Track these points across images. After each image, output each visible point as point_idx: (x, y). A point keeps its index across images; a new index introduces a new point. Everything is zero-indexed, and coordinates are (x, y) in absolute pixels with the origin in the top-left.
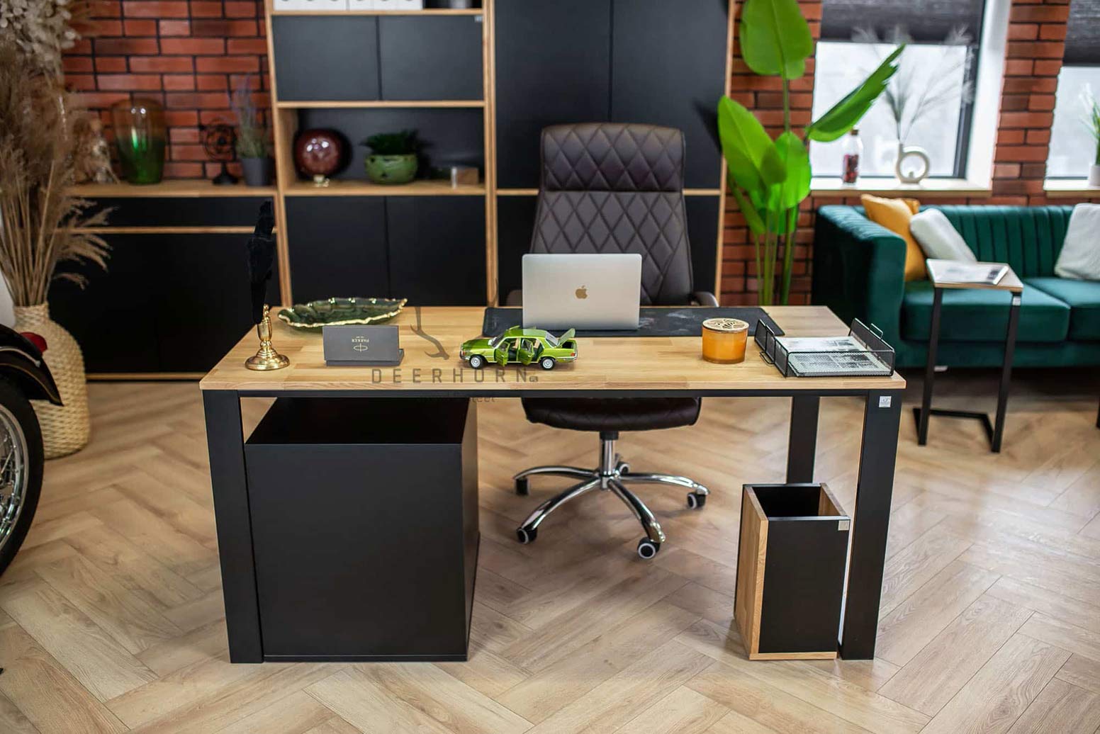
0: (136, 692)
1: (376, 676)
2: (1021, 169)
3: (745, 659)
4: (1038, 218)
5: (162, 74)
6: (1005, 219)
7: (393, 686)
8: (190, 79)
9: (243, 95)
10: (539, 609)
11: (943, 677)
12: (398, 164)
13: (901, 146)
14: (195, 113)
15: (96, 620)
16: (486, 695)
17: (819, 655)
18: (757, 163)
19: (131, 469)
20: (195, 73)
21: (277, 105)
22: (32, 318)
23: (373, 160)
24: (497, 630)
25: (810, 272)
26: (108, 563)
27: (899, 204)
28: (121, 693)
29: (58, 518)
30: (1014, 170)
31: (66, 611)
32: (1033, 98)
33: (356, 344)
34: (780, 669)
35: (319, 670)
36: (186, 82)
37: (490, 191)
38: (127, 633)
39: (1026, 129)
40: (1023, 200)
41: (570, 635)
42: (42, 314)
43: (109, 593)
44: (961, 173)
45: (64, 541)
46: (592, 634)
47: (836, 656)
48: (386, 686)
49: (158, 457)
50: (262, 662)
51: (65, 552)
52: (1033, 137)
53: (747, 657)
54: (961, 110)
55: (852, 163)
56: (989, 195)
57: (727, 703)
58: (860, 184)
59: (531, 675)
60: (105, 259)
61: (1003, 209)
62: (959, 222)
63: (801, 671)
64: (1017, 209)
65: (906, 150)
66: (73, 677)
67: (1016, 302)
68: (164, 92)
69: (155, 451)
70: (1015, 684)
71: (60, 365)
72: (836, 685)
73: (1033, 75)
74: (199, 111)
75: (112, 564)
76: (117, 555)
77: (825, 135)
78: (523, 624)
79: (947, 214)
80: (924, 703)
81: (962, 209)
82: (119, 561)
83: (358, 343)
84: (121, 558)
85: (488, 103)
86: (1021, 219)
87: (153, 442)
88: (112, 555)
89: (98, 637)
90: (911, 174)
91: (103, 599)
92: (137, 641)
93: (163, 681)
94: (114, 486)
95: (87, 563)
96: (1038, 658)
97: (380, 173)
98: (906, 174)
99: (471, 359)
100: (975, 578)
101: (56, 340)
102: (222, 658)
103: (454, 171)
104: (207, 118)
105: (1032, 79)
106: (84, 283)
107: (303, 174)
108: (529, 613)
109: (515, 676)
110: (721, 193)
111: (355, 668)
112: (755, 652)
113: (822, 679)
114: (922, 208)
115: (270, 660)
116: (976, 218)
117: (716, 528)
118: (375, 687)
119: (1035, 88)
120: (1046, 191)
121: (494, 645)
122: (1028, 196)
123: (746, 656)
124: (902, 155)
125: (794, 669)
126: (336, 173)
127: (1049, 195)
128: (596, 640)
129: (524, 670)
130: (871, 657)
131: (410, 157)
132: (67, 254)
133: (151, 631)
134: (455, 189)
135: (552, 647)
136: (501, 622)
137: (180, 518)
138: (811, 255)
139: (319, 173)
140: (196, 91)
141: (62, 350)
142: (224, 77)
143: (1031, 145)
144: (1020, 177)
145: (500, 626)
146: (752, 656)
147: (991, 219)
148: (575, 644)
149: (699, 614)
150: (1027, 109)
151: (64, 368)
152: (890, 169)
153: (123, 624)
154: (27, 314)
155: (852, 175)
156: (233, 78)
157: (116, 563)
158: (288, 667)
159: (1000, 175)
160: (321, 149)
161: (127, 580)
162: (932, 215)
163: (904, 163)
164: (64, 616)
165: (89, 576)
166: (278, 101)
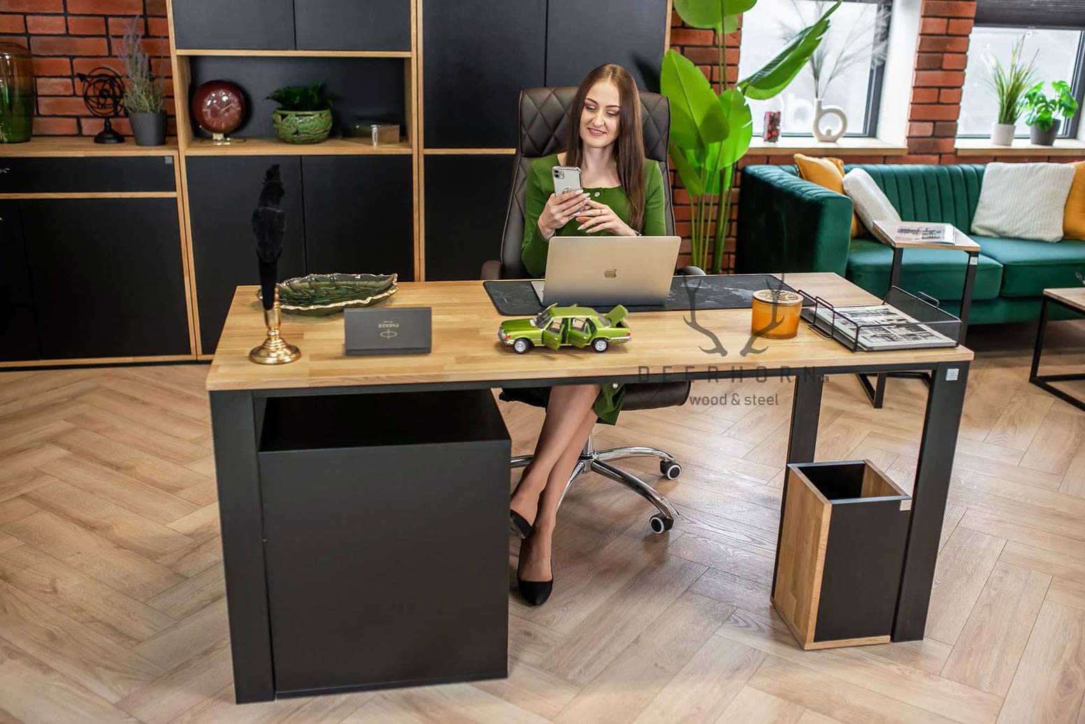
1: (411, 705)
2: (934, 127)
3: (799, 650)
4: (953, 175)
5: (25, 14)
6: (924, 176)
7: (433, 714)
8: (60, 20)
9: (131, 41)
10: (563, 611)
11: (996, 653)
12: (314, 121)
13: (820, 104)
14: (68, 60)
15: (52, 665)
16: (542, 715)
17: (875, 640)
18: (698, 120)
19: (38, 474)
20: (66, 14)
21: (176, 53)
23: (284, 117)
24: (527, 638)
25: (734, 233)
26: (46, 592)
27: (826, 162)
30: (928, 129)
31: (11, 656)
32: (946, 55)
33: (382, 330)
34: (834, 657)
35: (344, 703)
36: (56, 25)
37: (416, 149)
38: (98, 678)
39: (940, 88)
40: (936, 158)
41: (607, 638)
43: (58, 628)
44: (872, 132)
46: (629, 635)
47: (889, 640)
49: (65, 459)
50: (273, 699)
52: (946, 95)
53: (801, 647)
54: (872, 71)
55: (774, 121)
56: (905, 153)
57: (799, 701)
58: (782, 143)
59: (583, 689)
61: (920, 167)
62: (882, 180)
63: (857, 658)
64: (933, 167)
65: (824, 108)
67: (974, 261)
68: (26, 34)
69: (62, 452)
70: (1067, 655)
72: (898, 672)
73: (947, 35)
74: (72, 58)
75: (51, 593)
76: (53, 581)
77: (761, 92)
78: (551, 630)
79: (870, 172)
80: (990, 683)
81: (882, 167)
82: (59, 588)
83: (386, 329)
84: (59, 585)
85: (416, 55)
86: (938, 176)
87: (54, 440)
88: (47, 582)
89: (62, 685)
90: (829, 132)
91: (52, 637)
92: (114, 687)
94: (23, 496)
95: (18, 592)
97: (294, 130)
98: (823, 132)
99: (515, 343)
100: (984, 545)
102: (225, 698)
103: (375, 129)
104: (82, 66)
105: (946, 37)
107: (200, 132)
109: (565, 690)
111: (383, 697)
112: (810, 642)
113: (881, 665)
114: (847, 167)
115: (282, 697)
116: (897, 177)
119: (948, 48)
120: (957, 150)
122: (940, 155)
123: (800, 645)
124: (821, 113)
125: (850, 657)
126: (236, 131)
127: (959, 154)
128: (636, 641)
129: (573, 683)
130: (922, 639)
131: (325, 112)
133: (126, 673)
134: (375, 148)
135: (593, 652)
136: (528, 630)
137: (115, 529)
139: (218, 131)
140: (67, 34)
142: (102, 19)
143: (942, 104)
144: (933, 136)
145: (528, 634)
146: (807, 647)
147: (911, 177)
148: (617, 648)
150: (941, 69)
152: (808, 127)
153: (88, 665)
155: (774, 133)
156: (111, 20)
157: (55, 591)
158: (307, 703)
159: (915, 133)
160: (221, 104)
161: (76, 611)
162: (858, 174)
163: (821, 123)
164: (10, 662)
165: (27, 610)
166: (177, 48)
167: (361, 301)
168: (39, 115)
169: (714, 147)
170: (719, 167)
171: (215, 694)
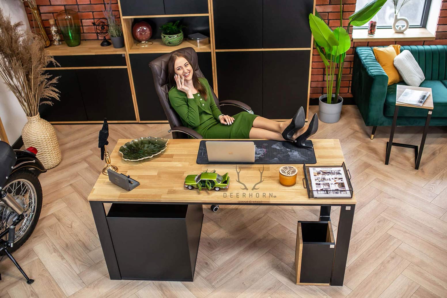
0: (78, 293)
1: (160, 288)
7: (166, 293)
10: (222, 255)
12: (175, 38)
13: (396, 16)
14: (91, 13)
15: (65, 256)
17: (323, 284)
18: (327, 39)
19: (77, 175)
21: (123, 18)
22: (34, 121)
23: (164, 37)
24: (205, 266)
25: (352, 73)
26: (69, 227)
27: (391, 49)
28: (73, 293)
29: (51, 203)
31: (55, 252)
34: (306, 289)
35: (141, 284)
37: (213, 49)
38: (76, 263)
41: (232, 269)
42: (38, 118)
43: (69, 242)
44: (424, 25)
45: (53, 215)
46: (240, 269)
47: (329, 285)
48: (164, 293)
49: (87, 168)
50: (121, 279)
51: (53, 221)
55: (373, 26)
56: (434, 39)
59: (215, 289)
60: (58, 96)
62: (418, 55)
63: (314, 291)
65: (398, 17)
66: (57, 284)
67: (430, 113)
68: (77, 4)
71: (47, 138)
74: (93, 12)
76: (72, 223)
78: (215, 263)
81: (421, 47)
82: (73, 226)
85: (210, 14)
88: (70, 223)
89: (66, 265)
90: (400, 28)
91: (67, 245)
92: (79, 267)
93: (87, 288)
94: (71, 185)
95: (61, 226)
96: (406, 288)
97: (168, 42)
98: (398, 28)
99: (188, 186)
100: (391, 243)
101: (44, 128)
102: (107, 277)
103: (198, 40)
104: (96, 16)
106: (52, 104)
108: (218, 257)
109: (209, 289)
110: (311, 49)
111: (153, 283)
112: (298, 282)
113: (321, 295)
114: (402, 49)
115: (124, 279)
117: (295, 212)
118: (159, 293)
121: (203, 274)
123: (295, 283)
124: (397, 20)
125: (311, 290)
128: (241, 272)
129: (213, 287)
130: (342, 285)
131: (180, 34)
132: (44, 96)
133: (83, 262)
135: (224, 275)
136: (207, 262)
138: (352, 66)
139: (143, 40)
140: (91, 4)
141: (47, 132)
145: (207, 264)
146: (297, 284)
148: (233, 274)
149: (281, 260)
151: (48, 138)
153: (74, 259)
154: (31, 119)
155: (372, 31)
158: (130, 282)
159: (440, 30)
160: (143, 30)
161: (75, 236)
162: (405, 53)
163: (397, 24)
164: (54, 254)
165: (62, 233)
166: (123, 16)
167: (149, 157)
168: (84, 33)
169: (335, 47)
170: (338, 55)
171: (105, 275)
